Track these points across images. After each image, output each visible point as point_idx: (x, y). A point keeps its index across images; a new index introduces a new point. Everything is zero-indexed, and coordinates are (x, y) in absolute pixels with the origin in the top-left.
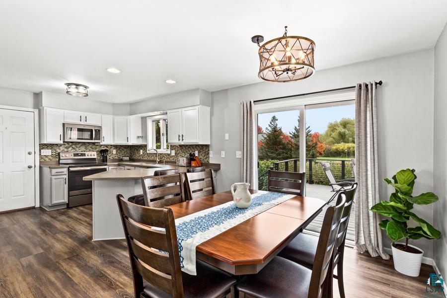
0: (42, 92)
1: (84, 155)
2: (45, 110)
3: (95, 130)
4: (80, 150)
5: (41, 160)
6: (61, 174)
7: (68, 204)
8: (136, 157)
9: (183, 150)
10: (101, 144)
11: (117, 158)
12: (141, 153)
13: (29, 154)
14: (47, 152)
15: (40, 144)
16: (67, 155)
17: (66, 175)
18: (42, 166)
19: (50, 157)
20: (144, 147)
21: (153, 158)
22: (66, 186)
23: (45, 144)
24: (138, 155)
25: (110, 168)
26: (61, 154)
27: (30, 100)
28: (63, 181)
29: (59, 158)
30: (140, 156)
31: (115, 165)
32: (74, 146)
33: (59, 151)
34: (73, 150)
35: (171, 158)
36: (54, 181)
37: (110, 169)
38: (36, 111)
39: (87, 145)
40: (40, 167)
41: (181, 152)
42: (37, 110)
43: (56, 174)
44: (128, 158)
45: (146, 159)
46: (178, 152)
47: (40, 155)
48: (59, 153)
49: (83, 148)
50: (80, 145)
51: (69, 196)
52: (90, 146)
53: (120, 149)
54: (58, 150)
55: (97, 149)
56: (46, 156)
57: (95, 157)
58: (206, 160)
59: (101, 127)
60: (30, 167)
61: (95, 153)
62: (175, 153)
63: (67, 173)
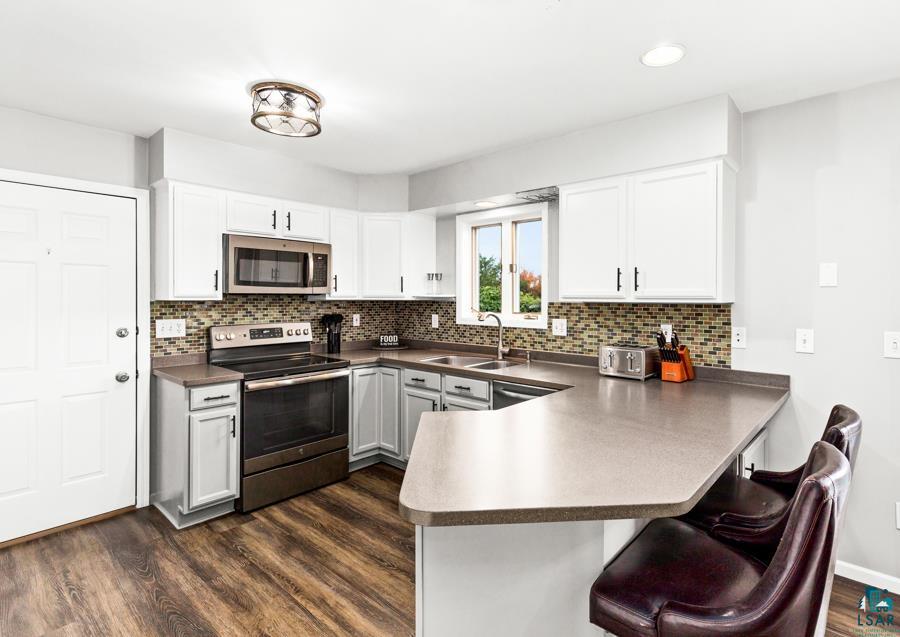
0: (162, 130)
1: (278, 333)
2: (171, 189)
3: (316, 256)
4: (267, 319)
5: (156, 355)
6: (219, 402)
7: (238, 502)
8: (416, 334)
9: (600, 319)
10: (328, 298)
11: (362, 338)
12: (435, 324)
13: (121, 334)
14: (173, 328)
15: (152, 303)
16: (233, 336)
17: (234, 404)
18: (156, 373)
19: (183, 344)
20: (446, 307)
21: (477, 339)
22: (235, 443)
23: (169, 302)
24: (423, 329)
25: (358, 372)
26: (214, 333)
27: (124, 159)
28: (224, 427)
29: (209, 344)
30: (428, 332)
31: (369, 365)
32: (250, 307)
33: (208, 323)
34: (248, 320)
35: (549, 346)
36: (197, 427)
37: (357, 378)
38: (143, 196)
39: (286, 300)
40: (154, 378)
41: (594, 326)
42: (147, 193)
43: (205, 404)
44: (393, 339)
45: (452, 341)
46: (581, 325)
47: (153, 337)
48: (208, 331)
49: (274, 313)
50: (267, 301)
51: (243, 475)
52: (295, 304)
53: (372, 312)
54: (203, 320)
55: (313, 314)
56: (171, 341)
57: (309, 338)
58: (713, 360)
59: (329, 246)
60: (122, 379)
61: (307, 326)
62: (569, 330)
63: (236, 398)
